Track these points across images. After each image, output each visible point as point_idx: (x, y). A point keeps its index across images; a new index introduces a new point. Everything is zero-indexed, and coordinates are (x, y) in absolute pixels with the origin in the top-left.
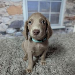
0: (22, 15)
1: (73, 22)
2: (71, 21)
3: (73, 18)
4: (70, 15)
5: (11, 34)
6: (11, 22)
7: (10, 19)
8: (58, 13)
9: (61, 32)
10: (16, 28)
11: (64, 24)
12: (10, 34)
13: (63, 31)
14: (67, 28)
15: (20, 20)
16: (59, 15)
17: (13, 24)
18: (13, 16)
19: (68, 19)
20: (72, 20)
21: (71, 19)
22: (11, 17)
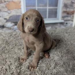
0: (20, 9)
1: (71, 16)
2: (69, 15)
3: (71, 12)
6: (9, 16)
7: (9, 13)
8: (56, 8)
9: (60, 26)
10: (14, 22)
12: (8, 28)
13: (62, 25)
14: (66, 22)
15: (18, 14)
16: (57, 9)
17: (11, 18)
18: (12, 11)
19: (66, 13)
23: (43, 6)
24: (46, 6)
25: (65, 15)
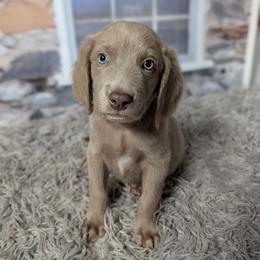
0: (52, 30)
1: (238, 46)
2: (230, 42)
3: (238, 32)
4: (226, 23)
5: (15, 104)
6: (12, 58)
7: (9, 47)
8: (183, 17)
9: (201, 83)
10: (31, 81)
11: (208, 55)
12: (9, 103)
13: (207, 78)
14: (220, 67)
15: (44, 48)
16: (186, 22)
17: (20, 65)
18: (19, 36)
19: (221, 34)
20: (234, 38)
21: (232, 34)
22: (10, 41)
23: (136, 14)
24: (147, 11)
25: (217, 40)
